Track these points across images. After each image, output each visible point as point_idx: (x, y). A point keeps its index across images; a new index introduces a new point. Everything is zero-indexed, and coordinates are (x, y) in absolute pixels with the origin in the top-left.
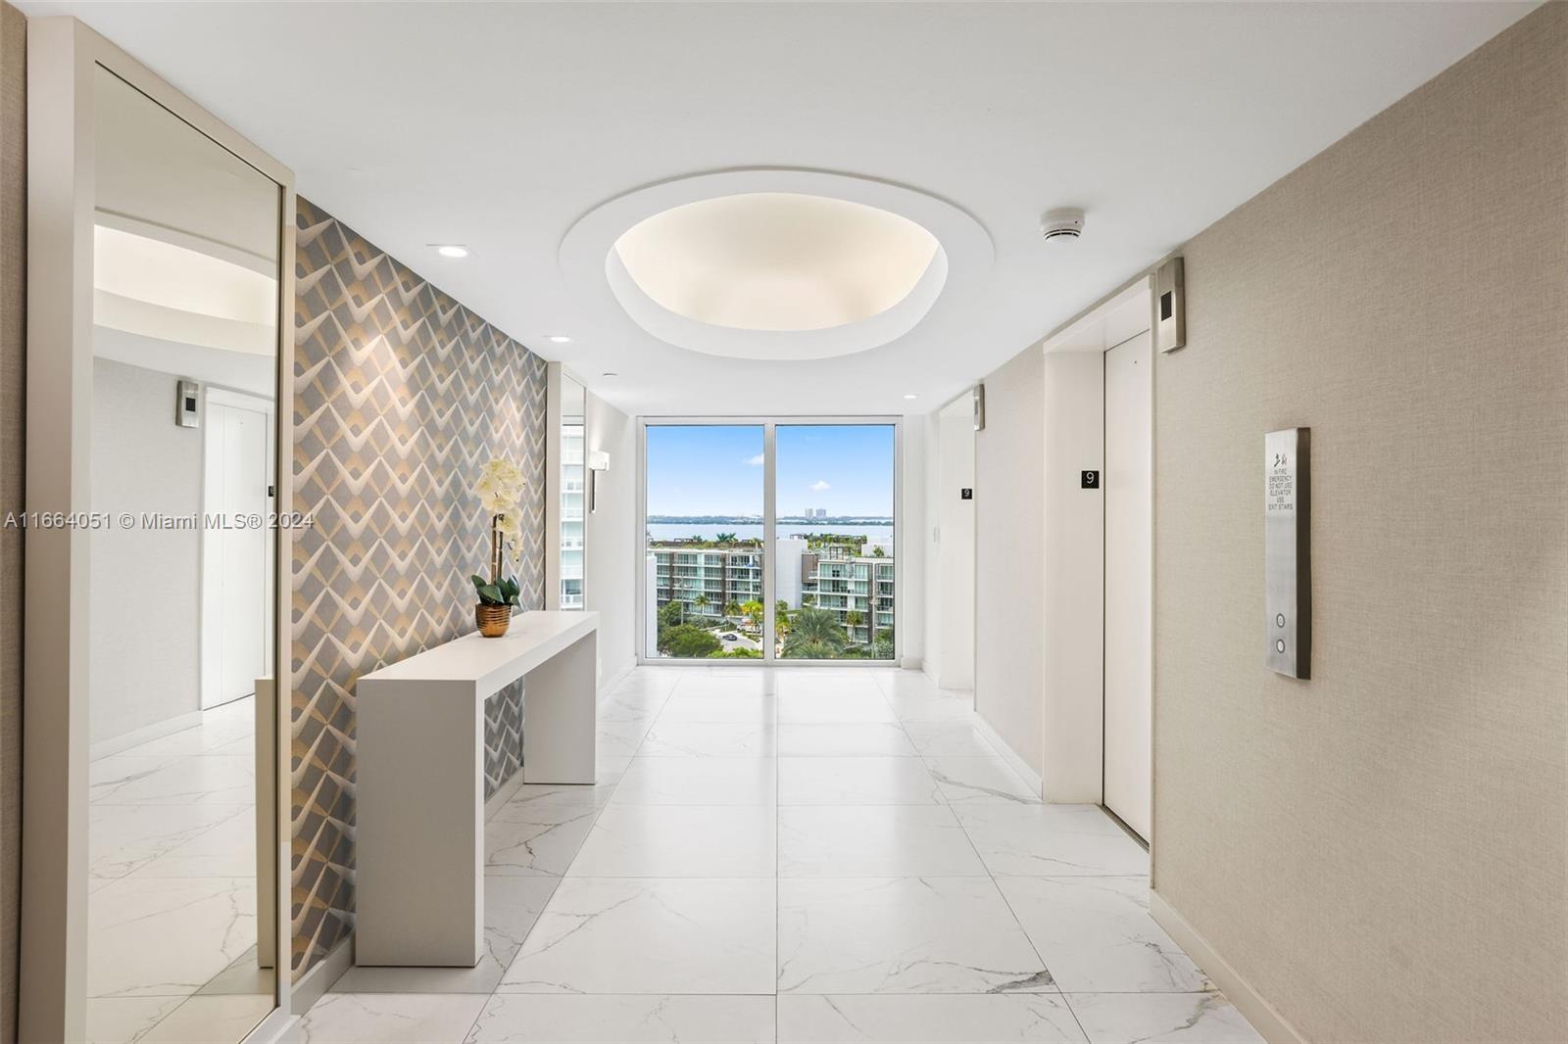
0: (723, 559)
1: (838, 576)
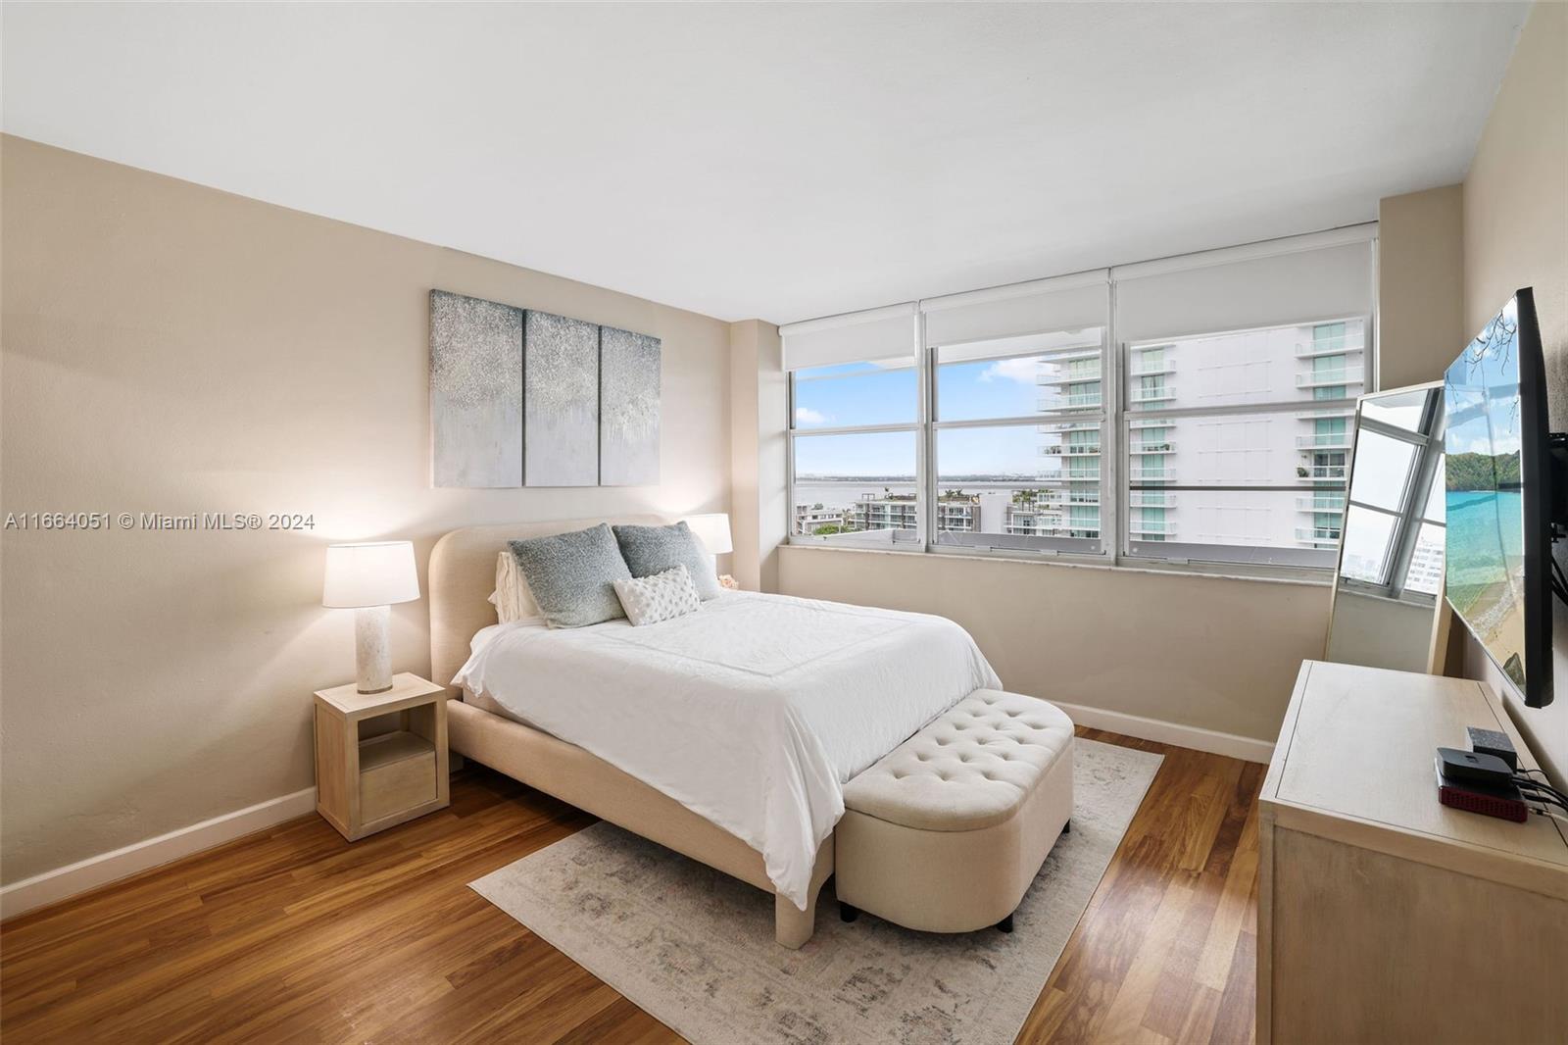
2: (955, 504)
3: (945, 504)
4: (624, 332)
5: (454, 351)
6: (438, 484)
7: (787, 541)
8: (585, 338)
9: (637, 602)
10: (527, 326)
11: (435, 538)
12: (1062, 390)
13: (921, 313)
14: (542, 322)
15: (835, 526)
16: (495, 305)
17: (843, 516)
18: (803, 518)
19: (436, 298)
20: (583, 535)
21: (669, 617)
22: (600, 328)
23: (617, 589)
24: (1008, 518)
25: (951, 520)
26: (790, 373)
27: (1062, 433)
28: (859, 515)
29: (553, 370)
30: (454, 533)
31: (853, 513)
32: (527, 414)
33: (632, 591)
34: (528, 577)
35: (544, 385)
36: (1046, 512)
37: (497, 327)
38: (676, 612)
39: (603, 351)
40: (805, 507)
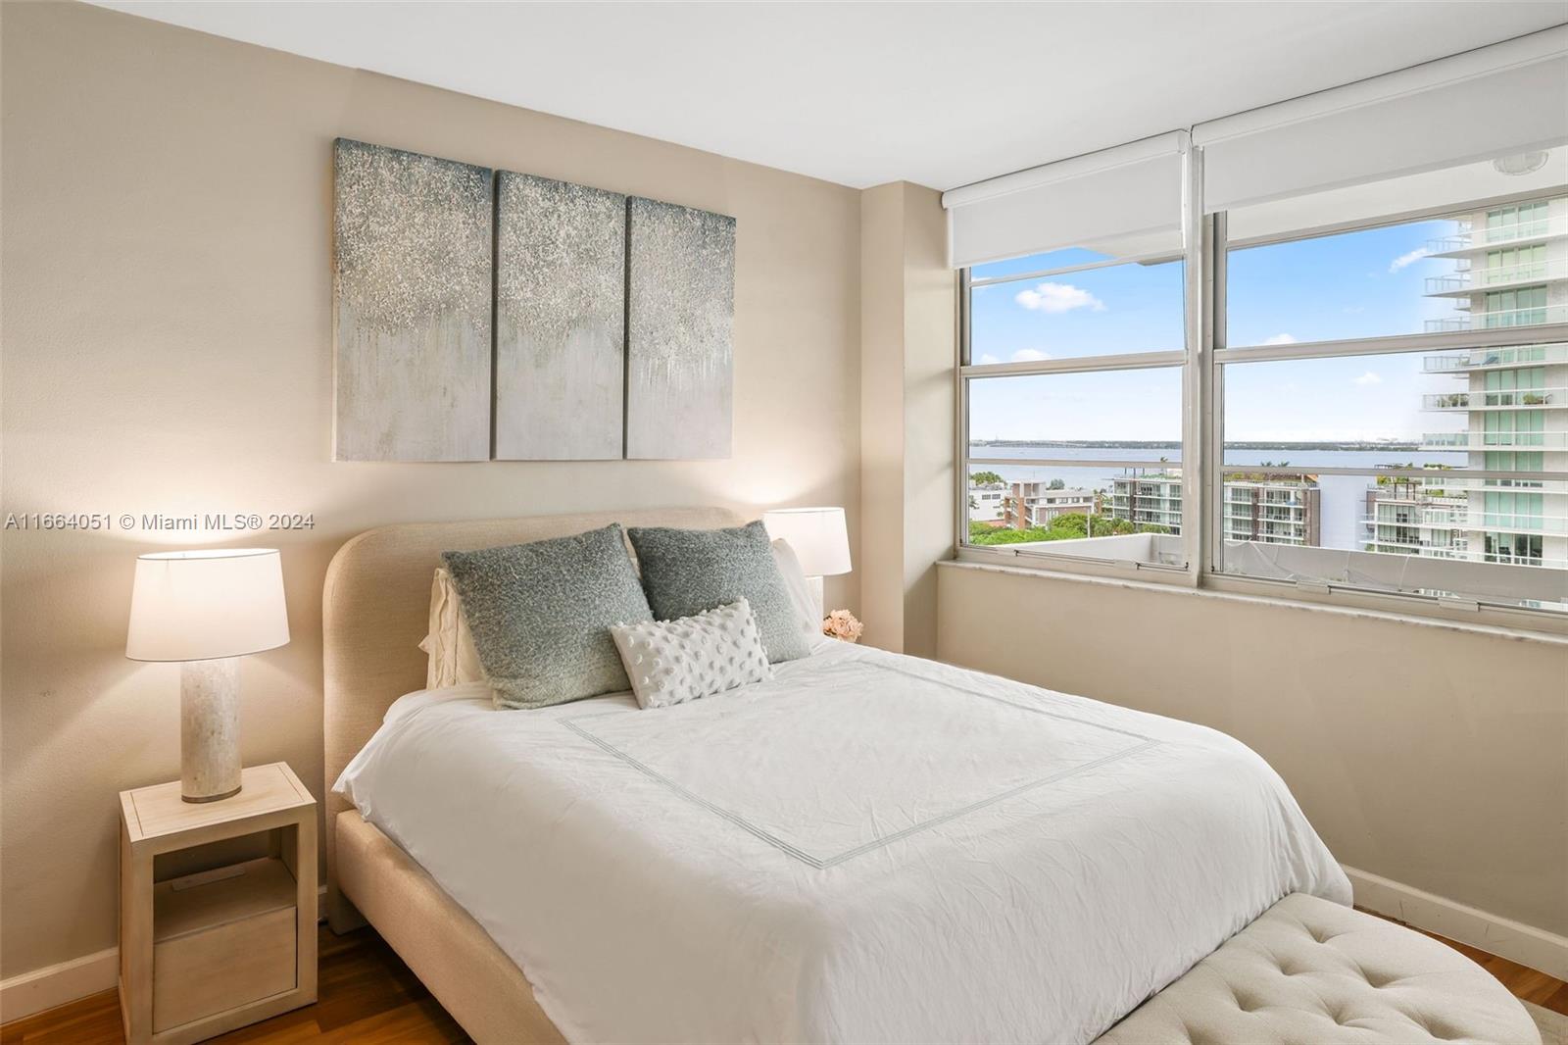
0: (1256, 494)
1: (1405, 521)
2: (1276, 486)
3: (1260, 485)
4: (671, 206)
5: (371, 238)
6: (342, 455)
7: (953, 555)
8: (602, 216)
9: (649, 665)
10: (501, 197)
11: (332, 546)
12: (1473, 301)
13: (1194, 149)
14: (527, 191)
15: (1082, 514)
16: (444, 163)
17: (1094, 500)
18: (1033, 501)
19: (343, 154)
20: (574, 544)
21: (706, 692)
22: (629, 201)
23: (619, 642)
24: (1369, 510)
25: (1270, 510)
26: (962, 270)
27: (1470, 372)
28: (1119, 499)
29: (545, 270)
30: (365, 535)
31: (1110, 495)
32: (500, 342)
33: (642, 645)
34: (470, 615)
35: (529, 295)
36: (1438, 501)
37: (448, 198)
38: (720, 683)
39: (634, 238)
40: (1036, 486)
